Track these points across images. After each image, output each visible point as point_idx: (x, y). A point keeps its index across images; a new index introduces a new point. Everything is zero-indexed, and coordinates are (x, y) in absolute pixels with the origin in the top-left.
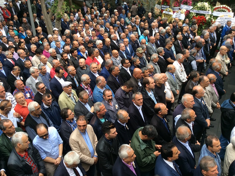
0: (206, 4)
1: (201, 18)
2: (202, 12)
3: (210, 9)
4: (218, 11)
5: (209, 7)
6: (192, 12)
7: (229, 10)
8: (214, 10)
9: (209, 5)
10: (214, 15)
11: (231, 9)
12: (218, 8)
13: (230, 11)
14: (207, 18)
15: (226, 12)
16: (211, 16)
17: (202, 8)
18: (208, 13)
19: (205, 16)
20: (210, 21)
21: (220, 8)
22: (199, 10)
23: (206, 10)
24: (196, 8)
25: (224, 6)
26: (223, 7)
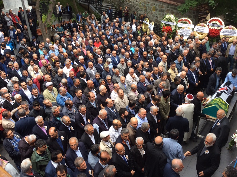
0: (172, 17)
1: (168, 28)
2: (169, 23)
3: (175, 21)
4: (182, 23)
5: (174, 19)
6: (163, 22)
7: (189, 22)
8: (178, 21)
9: (174, 17)
10: (178, 26)
11: (191, 22)
12: (181, 20)
13: (191, 23)
14: (173, 29)
15: (187, 24)
16: (176, 27)
17: (170, 19)
18: (173, 24)
19: (171, 26)
20: (175, 31)
21: (183, 20)
22: (167, 21)
23: (172, 22)
24: (165, 20)
25: (186, 18)
26: (185, 20)
